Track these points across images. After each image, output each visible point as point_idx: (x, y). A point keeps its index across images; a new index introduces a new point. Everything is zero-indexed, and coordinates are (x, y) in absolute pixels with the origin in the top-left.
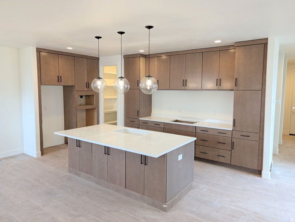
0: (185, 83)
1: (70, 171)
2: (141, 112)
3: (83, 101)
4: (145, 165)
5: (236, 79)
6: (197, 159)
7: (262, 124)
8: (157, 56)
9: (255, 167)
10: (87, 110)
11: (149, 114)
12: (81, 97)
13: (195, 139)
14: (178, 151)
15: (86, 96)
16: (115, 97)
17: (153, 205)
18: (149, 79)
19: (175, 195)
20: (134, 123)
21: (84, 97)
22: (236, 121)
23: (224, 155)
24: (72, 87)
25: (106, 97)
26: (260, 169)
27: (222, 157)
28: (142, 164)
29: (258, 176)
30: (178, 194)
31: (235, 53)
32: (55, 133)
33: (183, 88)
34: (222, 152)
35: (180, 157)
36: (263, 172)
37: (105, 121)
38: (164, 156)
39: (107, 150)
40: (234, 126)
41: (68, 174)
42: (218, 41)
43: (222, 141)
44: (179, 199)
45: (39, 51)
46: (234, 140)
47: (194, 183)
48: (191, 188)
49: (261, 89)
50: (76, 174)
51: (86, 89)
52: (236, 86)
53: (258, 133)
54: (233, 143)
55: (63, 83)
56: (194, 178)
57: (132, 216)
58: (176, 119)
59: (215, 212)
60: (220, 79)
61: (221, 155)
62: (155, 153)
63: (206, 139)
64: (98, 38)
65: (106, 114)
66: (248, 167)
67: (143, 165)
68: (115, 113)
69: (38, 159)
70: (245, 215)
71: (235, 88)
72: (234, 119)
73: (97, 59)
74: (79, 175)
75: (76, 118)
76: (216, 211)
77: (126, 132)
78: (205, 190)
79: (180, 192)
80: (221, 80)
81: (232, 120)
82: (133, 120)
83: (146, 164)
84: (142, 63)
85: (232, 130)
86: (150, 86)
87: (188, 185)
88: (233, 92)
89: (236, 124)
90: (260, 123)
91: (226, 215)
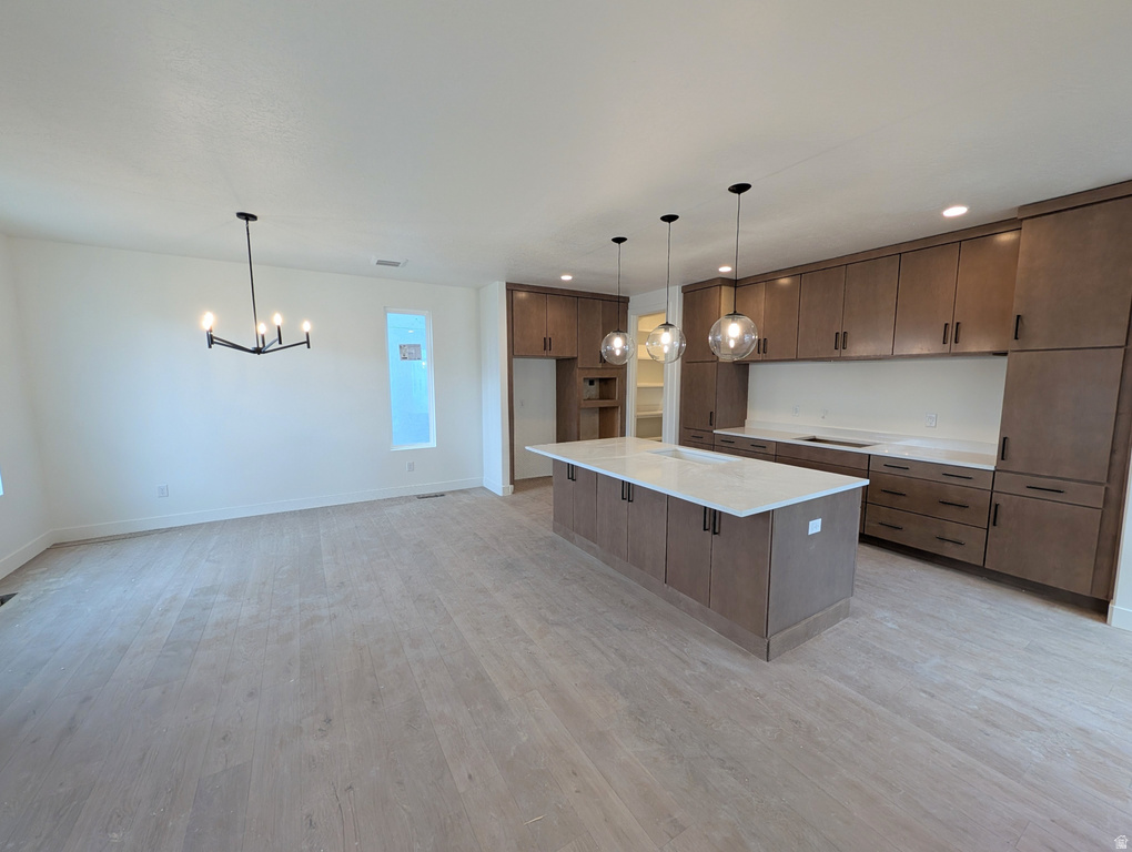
0: (841, 341)
1: (555, 530)
2: (719, 416)
3: (594, 390)
4: (715, 533)
5: (1018, 316)
6: (865, 539)
7: (1118, 457)
8: (768, 278)
9: (1083, 586)
10: (602, 410)
11: (740, 421)
12: (591, 383)
13: (866, 482)
14: (809, 509)
15: (601, 380)
16: (661, 385)
17: (731, 635)
18: (733, 320)
19: (795, 624)
20: (700, 440)
21: (596, 384)
22: (1012, 444)
23: (959, 538)
24: (572, 360)
25: (640, 384)
26: (1101, 597)
27: (951, 544)
28: (705, 529)
29: (1092, 618)
30: (804, 623)
31: (1017, 244)
32: (527, 448)
33: (836, 353)
34: (952, 530)
35: (815, 526)
36: (1116, 608)
37: (639, 435)
38: (766, 515)
39: (628, 491)
40: (1003, 459)
41: (551, 533)
42: (955, 212)
43: (956, 498)
44: (808, 635)
45: (512, 289)
46: (997, 499)
47: (855, 602)
48: (845, 613)
49: (1124, 344)
50: (566, 536)
51: (600, 366)
52: (1016, 338)
53: (1101, 484)
54: (995, 510)
55: (553, 353)
56: (856, 589)
57: (674, 650)
58: (811, 434)
59: (923, 695)
60: (958, 324)
61: (948, 537)
62: (739, 506)
63: (898, 490)
64: (619, 240)
65: (640, 421)
66: (1051, 583)
67: (709, 533)
68: (659, 419)
69: (503, 499)
70: (1040, 730)
71: (1014, 345)
72: (1005, 439)
73: (626, 300)
74: (572, 540)
75: (578, 424)
76: (925, 692)
77: (677, 455)
78: (890, 625)
79: (812, 618)
80: (962, 327)
81: (995, 441)
82: (699, 434)
83: (717, 531)
84: (725, 298)
85: (993, 469)
86: (735, 339)
87: (838, 605)
88: (1004, 361)
89: (1012, 452)
90: (1113, 451)
91: (964, 714)
